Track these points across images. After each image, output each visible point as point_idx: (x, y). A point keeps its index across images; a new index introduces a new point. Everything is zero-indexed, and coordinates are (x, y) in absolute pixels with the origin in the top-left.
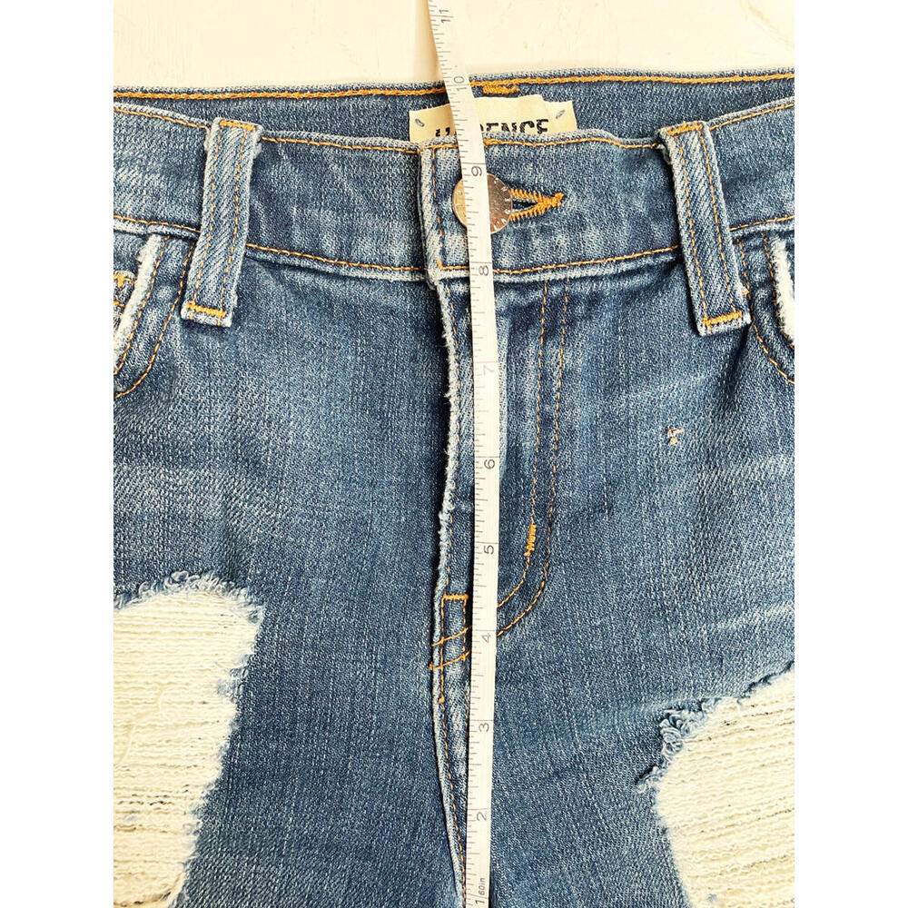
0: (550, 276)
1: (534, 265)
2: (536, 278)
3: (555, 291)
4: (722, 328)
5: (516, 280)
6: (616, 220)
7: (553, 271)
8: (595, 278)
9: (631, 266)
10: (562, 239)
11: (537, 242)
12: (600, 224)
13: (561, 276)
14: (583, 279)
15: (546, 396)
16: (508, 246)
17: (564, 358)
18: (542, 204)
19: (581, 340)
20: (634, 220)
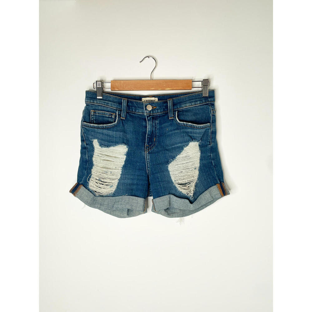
0: (155, 114)
4: (171, 119)
8: (160, 114)
9: (163, 113)
11: (154, 111)
12: (160, 109)
14: (158, 114)
15: (156, 125)
16: (152, 111)
17: (157, 122)
18: (155, 108)
19: (159, 120)
20: (163, 109)
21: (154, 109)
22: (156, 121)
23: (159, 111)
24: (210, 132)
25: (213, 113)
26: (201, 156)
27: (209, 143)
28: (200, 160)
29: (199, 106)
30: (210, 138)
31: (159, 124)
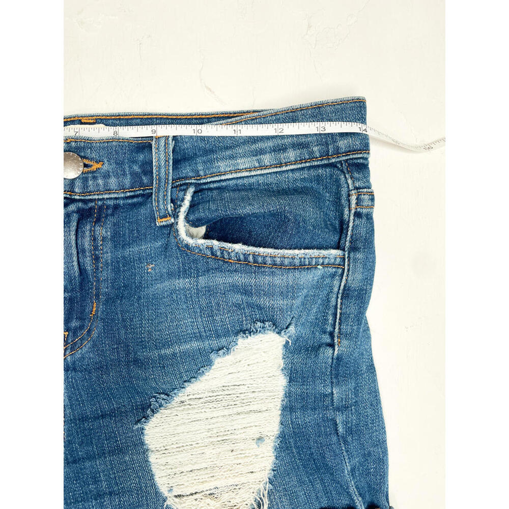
0: (96, 197)
1: (90, 192)
2: (91, 197)
3: (100, 203)
4: (164, 223)
5: (82, 198)
6: (124, 174)
7: (98, 195)
8: (116, 199)
9: (132, 194)
10: (100, 182)
11: (90, 183)
12: (117, 176)
13: (100, 197)
14: (111, 199)
15: (96, 248)
16: (78, 184)
17: (102, 231)
18: (95, 166)
19: (109, 224)
20: (134, 175)
21: (93, 172)
22: (97, 228)
23: (113, 182)
24: (336, 289)
25: (357, 204)
26: (288, 395)
27: (326, 339)
28: (284, 409)
29: (292, 170)
30: (335, 314)
31: (110, 244)
